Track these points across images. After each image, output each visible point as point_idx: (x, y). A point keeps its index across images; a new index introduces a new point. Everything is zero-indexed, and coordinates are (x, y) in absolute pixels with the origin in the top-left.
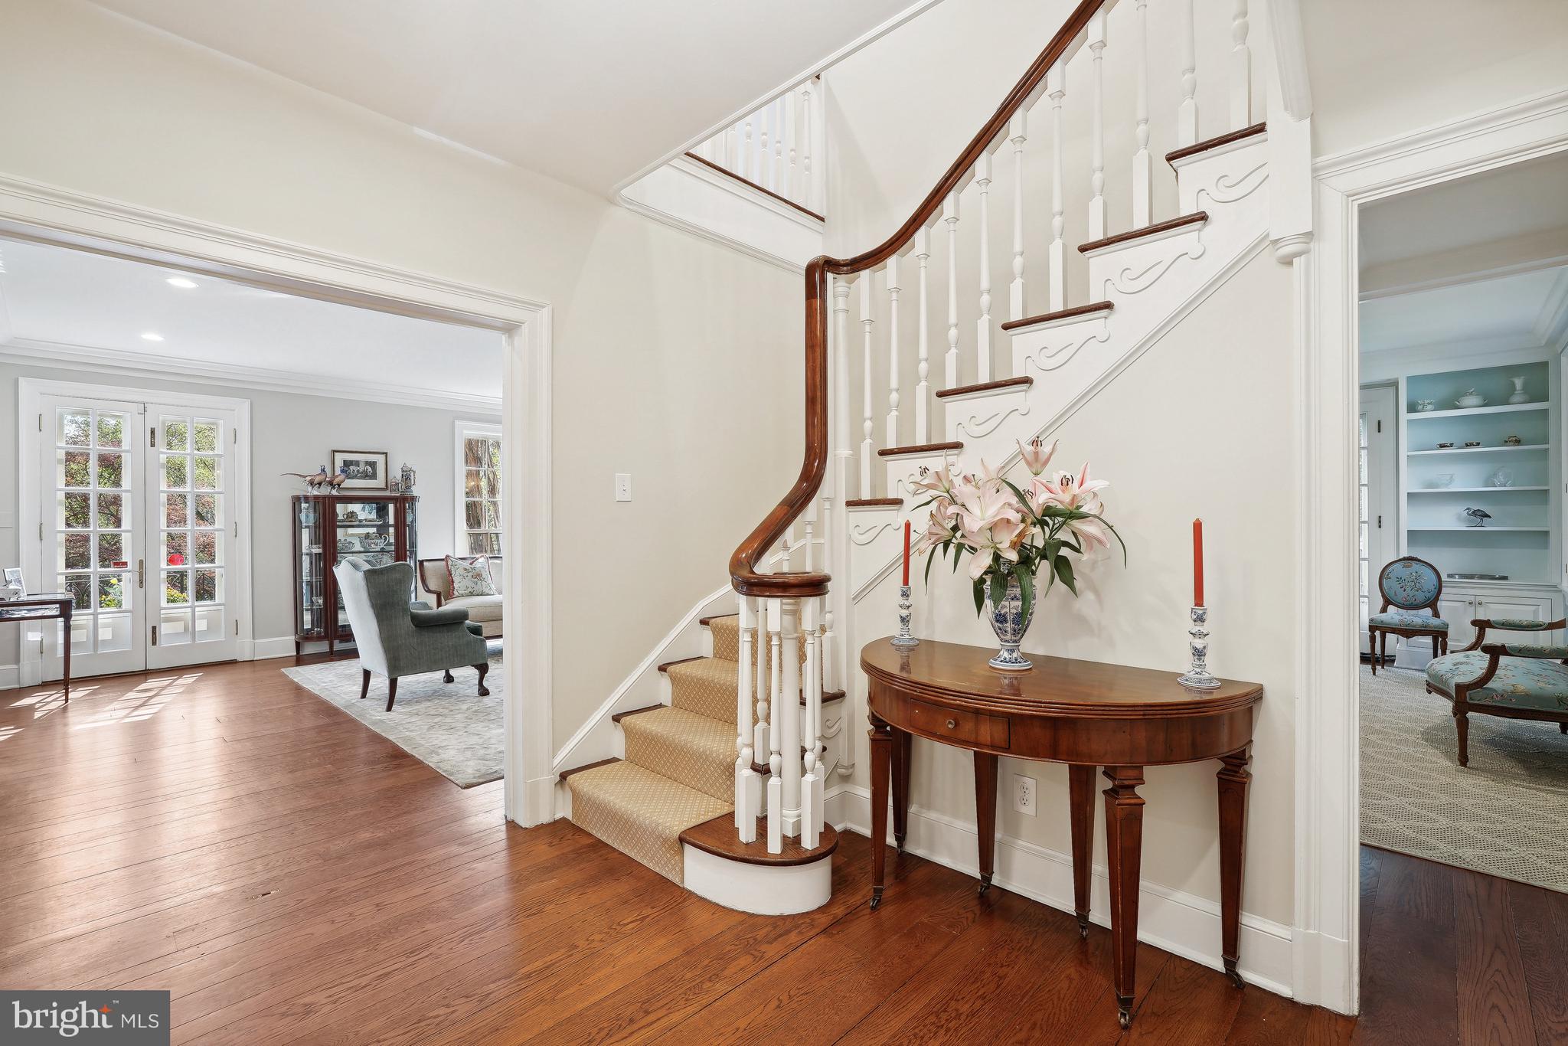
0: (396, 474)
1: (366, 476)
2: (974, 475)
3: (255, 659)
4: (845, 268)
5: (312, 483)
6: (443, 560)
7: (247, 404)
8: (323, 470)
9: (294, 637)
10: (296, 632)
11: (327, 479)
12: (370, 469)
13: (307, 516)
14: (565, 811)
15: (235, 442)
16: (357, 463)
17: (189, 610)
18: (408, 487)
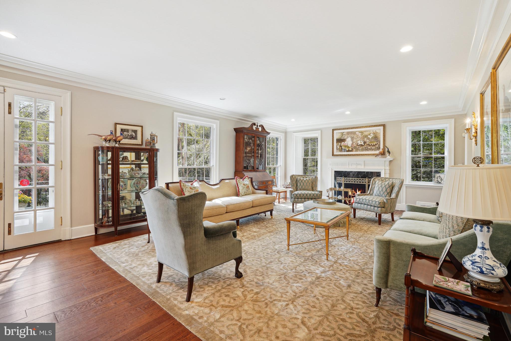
0: (147, 137)
1: (132, 138)
3: (72, 238)
5: (105, 140)
6: (178, 182)
7: (69, 94)
8: (111, 133)
9: (93, 225)
10: (95, 222)
11: (114, 138)
12: (134, 134)
13: (102, 158)
15: (62, 115)
16: (127, 131)
17: (33, 212)
18: (154, 144)
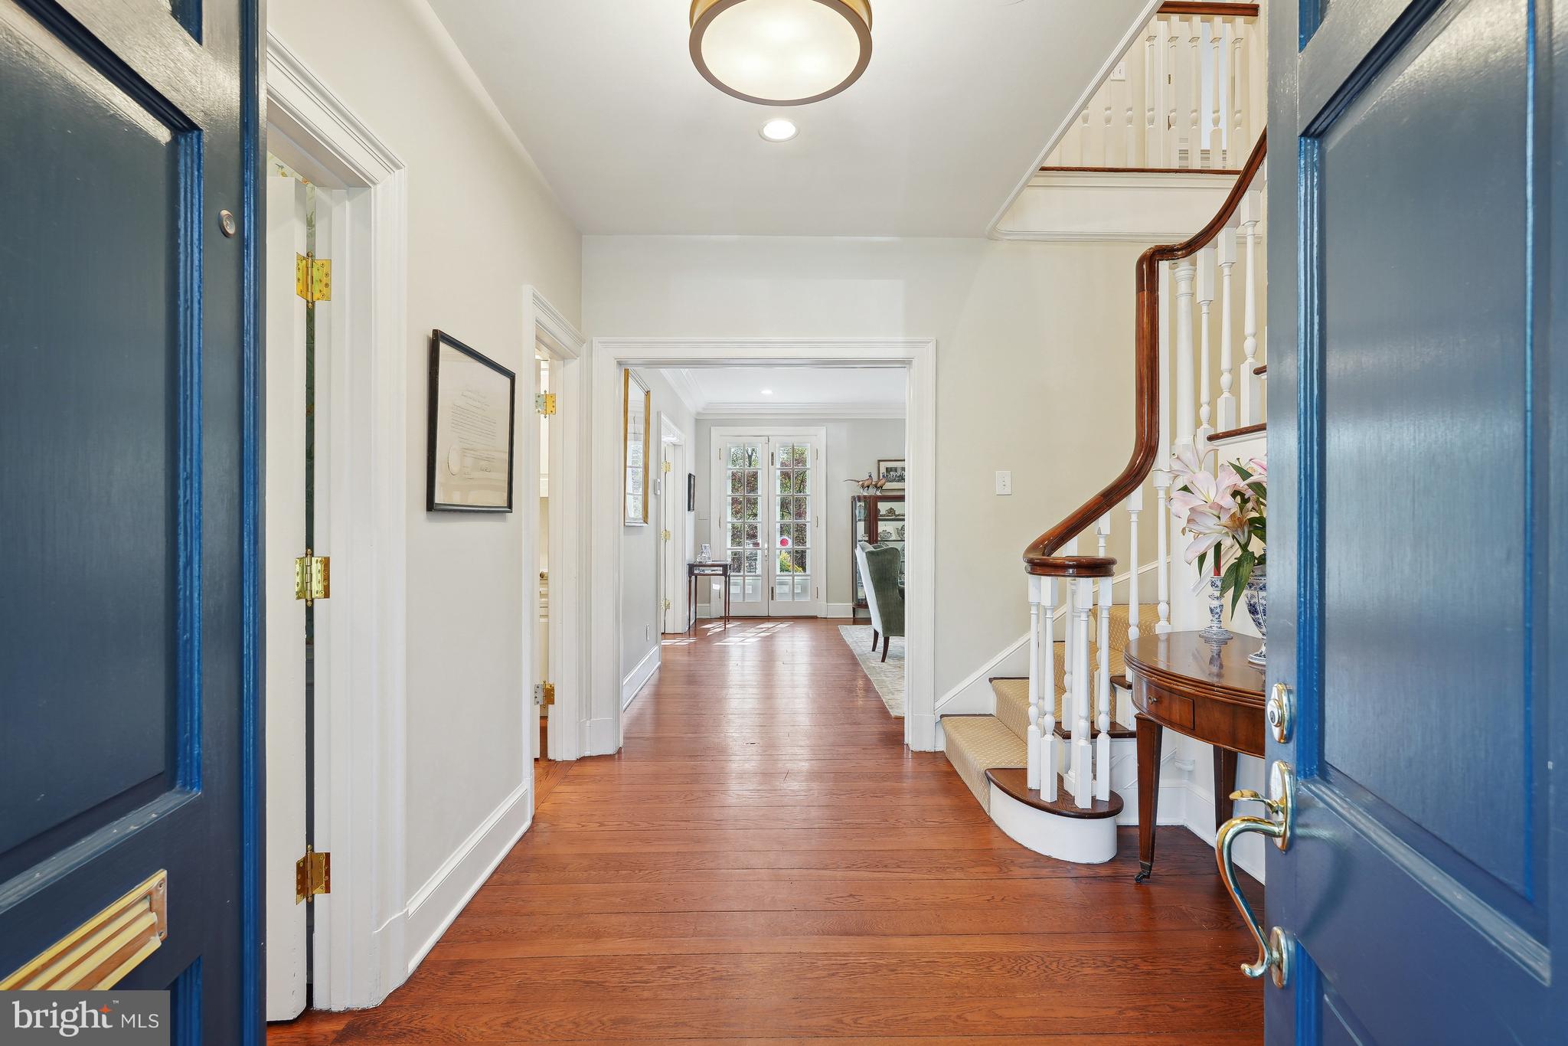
2: (1238, 459)
3: (827, 617)
4: (1180, 253)
5: (863, 486)
7: (824, 430)
8: (870, 476)
9: (852, 604)
10: (853, 601)
11: (874, 483)
13: (860, 512)
14: (941, 747)
15: (817, 459)
16: (895, 469)
17: (791, 578)
